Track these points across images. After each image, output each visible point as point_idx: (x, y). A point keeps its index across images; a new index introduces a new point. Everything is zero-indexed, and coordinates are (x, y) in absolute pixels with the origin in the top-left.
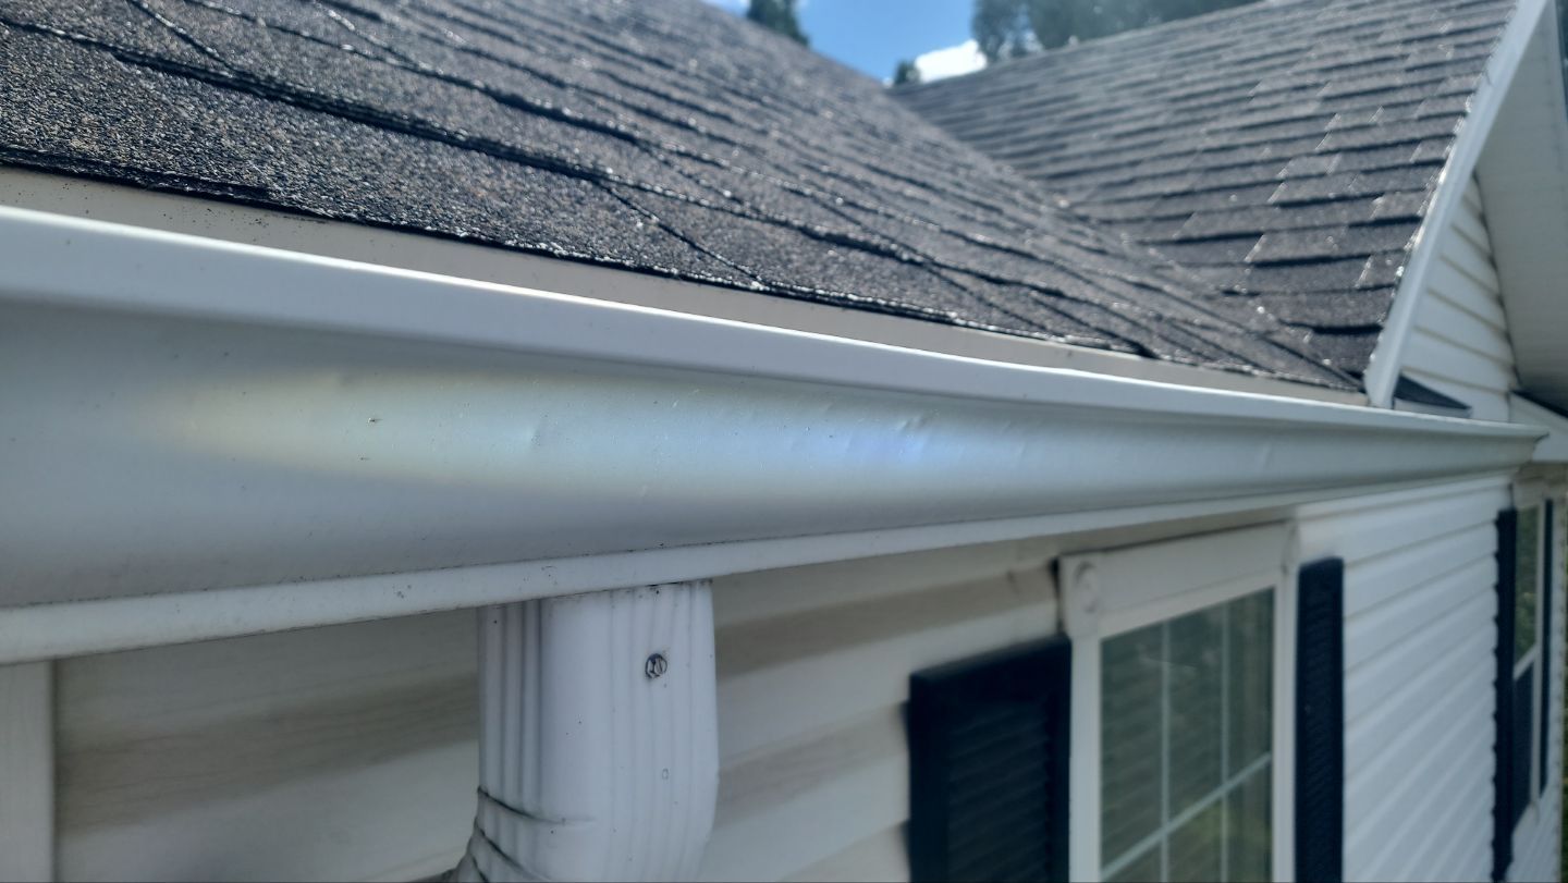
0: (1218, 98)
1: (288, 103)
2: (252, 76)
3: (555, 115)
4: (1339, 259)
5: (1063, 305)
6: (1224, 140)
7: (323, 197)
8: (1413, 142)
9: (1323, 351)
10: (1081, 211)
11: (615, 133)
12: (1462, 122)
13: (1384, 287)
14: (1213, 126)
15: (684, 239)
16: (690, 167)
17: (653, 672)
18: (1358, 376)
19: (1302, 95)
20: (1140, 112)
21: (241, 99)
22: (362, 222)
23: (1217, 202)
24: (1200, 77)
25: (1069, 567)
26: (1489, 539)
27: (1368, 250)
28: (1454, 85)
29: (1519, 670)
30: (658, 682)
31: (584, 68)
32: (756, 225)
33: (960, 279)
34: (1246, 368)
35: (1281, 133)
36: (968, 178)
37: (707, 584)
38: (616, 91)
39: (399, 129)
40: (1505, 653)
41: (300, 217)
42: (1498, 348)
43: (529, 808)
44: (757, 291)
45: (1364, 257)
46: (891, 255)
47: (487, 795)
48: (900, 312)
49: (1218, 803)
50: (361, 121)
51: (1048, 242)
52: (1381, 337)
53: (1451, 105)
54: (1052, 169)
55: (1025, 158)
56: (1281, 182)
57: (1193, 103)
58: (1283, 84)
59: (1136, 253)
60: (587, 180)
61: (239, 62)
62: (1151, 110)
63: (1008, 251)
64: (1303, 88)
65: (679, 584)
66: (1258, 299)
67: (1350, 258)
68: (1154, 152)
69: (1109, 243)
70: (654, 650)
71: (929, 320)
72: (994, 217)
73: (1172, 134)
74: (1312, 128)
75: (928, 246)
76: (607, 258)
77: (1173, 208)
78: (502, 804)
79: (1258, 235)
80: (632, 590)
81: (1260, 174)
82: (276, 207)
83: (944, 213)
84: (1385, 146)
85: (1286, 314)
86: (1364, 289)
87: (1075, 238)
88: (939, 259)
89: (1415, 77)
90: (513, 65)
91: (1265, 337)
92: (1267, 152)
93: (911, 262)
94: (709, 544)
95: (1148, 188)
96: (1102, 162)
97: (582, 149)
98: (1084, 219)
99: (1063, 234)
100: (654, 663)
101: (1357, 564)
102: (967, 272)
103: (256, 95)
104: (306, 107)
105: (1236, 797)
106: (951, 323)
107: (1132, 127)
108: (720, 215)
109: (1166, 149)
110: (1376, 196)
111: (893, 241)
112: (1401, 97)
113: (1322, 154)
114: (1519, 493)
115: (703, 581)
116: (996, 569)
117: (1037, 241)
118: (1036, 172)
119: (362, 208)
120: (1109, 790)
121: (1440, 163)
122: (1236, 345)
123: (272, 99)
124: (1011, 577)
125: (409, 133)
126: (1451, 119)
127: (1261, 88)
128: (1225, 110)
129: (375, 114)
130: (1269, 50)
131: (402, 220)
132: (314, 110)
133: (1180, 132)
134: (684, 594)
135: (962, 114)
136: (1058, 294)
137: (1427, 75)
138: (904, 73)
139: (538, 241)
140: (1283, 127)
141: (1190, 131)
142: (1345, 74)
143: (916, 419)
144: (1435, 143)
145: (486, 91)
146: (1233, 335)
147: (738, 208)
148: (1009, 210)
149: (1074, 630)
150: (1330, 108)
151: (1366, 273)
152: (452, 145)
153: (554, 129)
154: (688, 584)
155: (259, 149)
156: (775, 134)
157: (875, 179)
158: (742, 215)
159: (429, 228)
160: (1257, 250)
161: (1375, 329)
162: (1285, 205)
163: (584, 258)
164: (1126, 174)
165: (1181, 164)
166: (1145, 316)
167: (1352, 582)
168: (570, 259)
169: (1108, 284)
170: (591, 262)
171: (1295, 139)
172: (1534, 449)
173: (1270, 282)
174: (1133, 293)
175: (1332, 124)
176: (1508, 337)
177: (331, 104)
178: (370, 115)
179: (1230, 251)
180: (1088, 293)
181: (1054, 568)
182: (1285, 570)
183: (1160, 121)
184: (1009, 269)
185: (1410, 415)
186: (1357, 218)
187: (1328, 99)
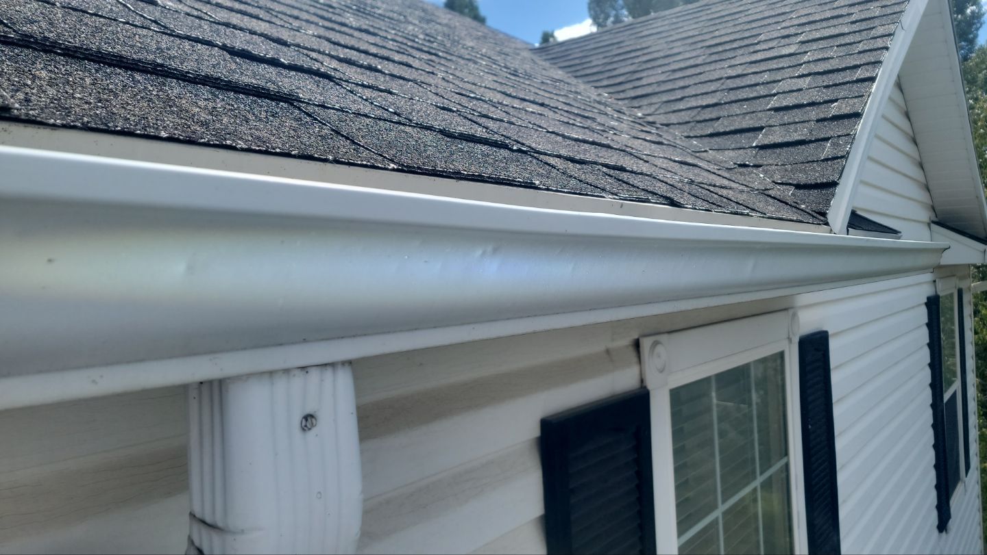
0: (735, 45)
1: (59, 54)
2: (32, 37)
3: (274, 63)
4: (811, 142)
5: (624, 176)
6: (739, 71)
7: (58, 113)
8: (856, 67)
9: (801, 201)
10: (650, 119)
11: (317, 73)
12: (886, 54)
13: (840, 158)
14: (733, 62)
15: (347, 138)
16: (368, 93)
17: (306, 426)
18: (824, 214)
19: (787, 41)
20: (688, 55)
21: (21, 52)
22: (86, 128)
23: (735, 109)
24: (725, 31)
25: (646, 344)
26: (922, 315)
27: (828, 135)
28: (880, 31)
29: (947, 397)
30: (311, 434)
31: (308, 35)
32: (408, 129)
33: (552, 161)
34: (747, 211)
35: (773, 65)
36: (575, 100)
37: (347, 365)
38: (326, 47)
39: (144, 71)
40: (937, 386)
41: (37, 126)
42: (922, 195)
43: (220, 524)
44: (393, 170)
45: (827, 139)
46: (505, 147)
47: (194, 516)
48: (498, 182)
49: (755, 490)
50: (115, 66)
51: (624, 139)
52: (838, 189)
53: (879, 43)
54: (632, 93)
55: (616, 87)
56: (774, 95)
57: (720, 49)
58: (776, 34)
59: (685, 143)
60: (285, 102)
61: (24, 29)
62: (694, 54)
63: (593, 143)
64: (788, 36)
65: (325, 365)
66: (761, 169)
67: (817, 140)
68: (697, 80)
69: (666, 137)
70: (308, 411)
71: (520, 186)
72: (589, 123)
73: (707, 68)
74: (793, 61)
75: (535, 141)
76: (278, 150)
77: (707, 114)
78: (203, 522)
79: (761, 128)
80: (287, 371)
81: (762, 91)
82: (17, 120)
83: (551, 121)
84: (838, 70)
85: (777, 178)
86: (827, 160)
87: (643, 135)
88: (540, 148)
89: (855, 27)
90: (253, 33)
91: (764, 192)
92: (766, 77)
93: (519, 151)
94: (342, 338)
95: (693, 103)
96: (663, 88)
97: (288, 82)
98: (652, 123)
99: (634, 133)
100: (307, 420)
101: (836, 334)
102: (559, 156)
103: (35, 49)
104: (73, 57)
105: (767, 485)
106: (537, 188)
107: (682, 65)
108: (381, 123)
109: (702, 78)
110: (833, 101)
111: (509, 138)
112: (847, 40)
113: (799, 77)
114: (940, 285)
115: (343, 363)
116: (597, 347)
117: (615, 138)
118: (622, 95)
119: (86, 119)
120: (681, 487)
121: (872, 79)
122: (742, 198)
123: (46, 52)
124: (608, 351)
125: (151, 73)
126: (879, 52)
127: (762, 37)
128: (740, 52)
129: (125, 60)
130: (767, 14)
131: (117, 127)
132: (78, 58)
133: (712, 67)
134: (329, 373)
135: (577, 61)
136: (622, 169)
137: (864, 25)
138: (547, 37)
139: (225, 139)
140: (775, 61)
141: (718, 66)
142: (813, 27)
143: (490, 248)
144: (870, 67)
145: (224, 48)
146: (742, 191)
147: (396, 118)
148: (600, 119)
149: (650, 385)
150: (804, 48)
151: (828, 149)
152: (184, 81)
153: (271, 71)
154: (333, 365)
155: (19, 82)
156: (440, 75)
157: (507, 101)
158: (399, 123)
159: (139, 132)
160: (761, 139)
161: (834, 184)
162: (777, 110)
163: (260, 150)
164: (679, 94)
165: (713, 87)
166: (681, 181)
167: (834, 345)
168: (249, 150)
169: (659, 162)
170: (266, 153)
171: (783, 68)
172: (941, 257)
173: (768, 158)
174: (677, 167)
175: (806, 58)
176: (927, 188)
177: (92, 55)
178: (122, 61)
179: (743, 140)
180: (645, 168)
181: (637, 345)
182: (790, 340)
183: (699, 61)
184: (591, 154)
185: (859, 238)
186: (822, 116)
187: (803, 42)
